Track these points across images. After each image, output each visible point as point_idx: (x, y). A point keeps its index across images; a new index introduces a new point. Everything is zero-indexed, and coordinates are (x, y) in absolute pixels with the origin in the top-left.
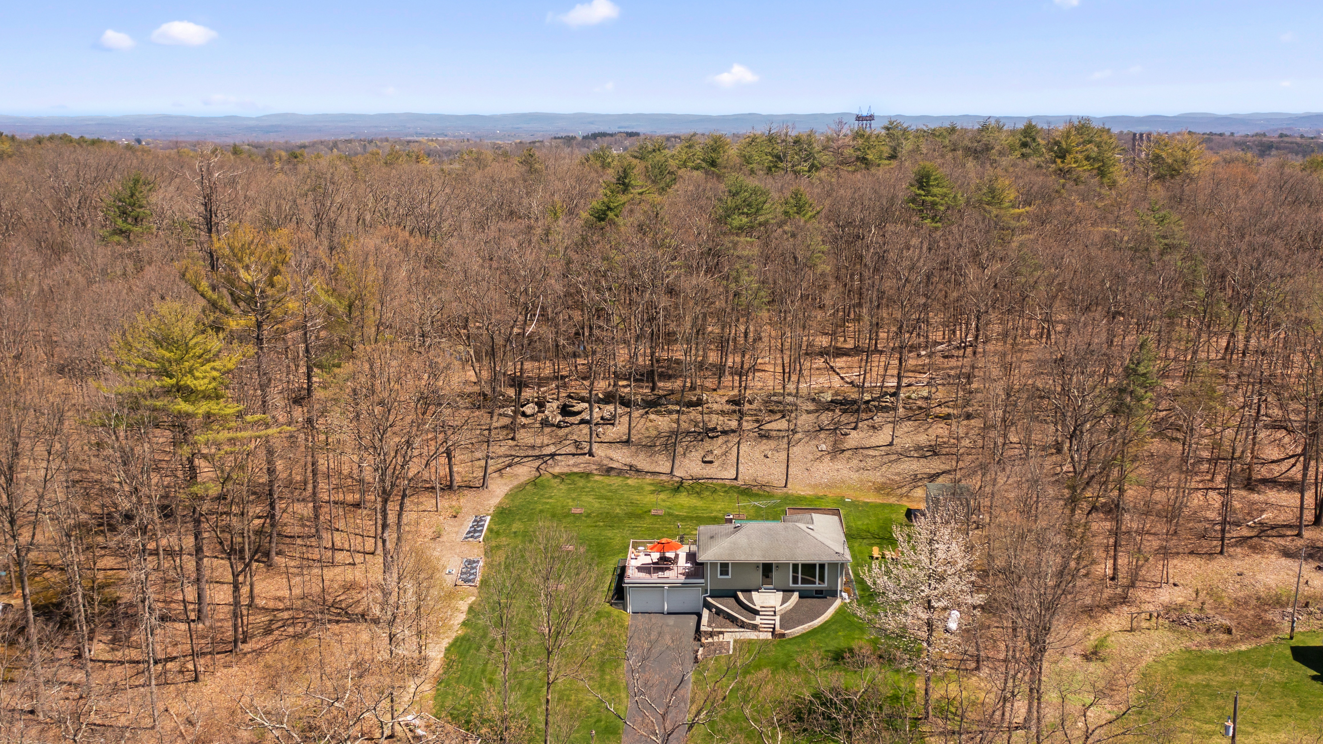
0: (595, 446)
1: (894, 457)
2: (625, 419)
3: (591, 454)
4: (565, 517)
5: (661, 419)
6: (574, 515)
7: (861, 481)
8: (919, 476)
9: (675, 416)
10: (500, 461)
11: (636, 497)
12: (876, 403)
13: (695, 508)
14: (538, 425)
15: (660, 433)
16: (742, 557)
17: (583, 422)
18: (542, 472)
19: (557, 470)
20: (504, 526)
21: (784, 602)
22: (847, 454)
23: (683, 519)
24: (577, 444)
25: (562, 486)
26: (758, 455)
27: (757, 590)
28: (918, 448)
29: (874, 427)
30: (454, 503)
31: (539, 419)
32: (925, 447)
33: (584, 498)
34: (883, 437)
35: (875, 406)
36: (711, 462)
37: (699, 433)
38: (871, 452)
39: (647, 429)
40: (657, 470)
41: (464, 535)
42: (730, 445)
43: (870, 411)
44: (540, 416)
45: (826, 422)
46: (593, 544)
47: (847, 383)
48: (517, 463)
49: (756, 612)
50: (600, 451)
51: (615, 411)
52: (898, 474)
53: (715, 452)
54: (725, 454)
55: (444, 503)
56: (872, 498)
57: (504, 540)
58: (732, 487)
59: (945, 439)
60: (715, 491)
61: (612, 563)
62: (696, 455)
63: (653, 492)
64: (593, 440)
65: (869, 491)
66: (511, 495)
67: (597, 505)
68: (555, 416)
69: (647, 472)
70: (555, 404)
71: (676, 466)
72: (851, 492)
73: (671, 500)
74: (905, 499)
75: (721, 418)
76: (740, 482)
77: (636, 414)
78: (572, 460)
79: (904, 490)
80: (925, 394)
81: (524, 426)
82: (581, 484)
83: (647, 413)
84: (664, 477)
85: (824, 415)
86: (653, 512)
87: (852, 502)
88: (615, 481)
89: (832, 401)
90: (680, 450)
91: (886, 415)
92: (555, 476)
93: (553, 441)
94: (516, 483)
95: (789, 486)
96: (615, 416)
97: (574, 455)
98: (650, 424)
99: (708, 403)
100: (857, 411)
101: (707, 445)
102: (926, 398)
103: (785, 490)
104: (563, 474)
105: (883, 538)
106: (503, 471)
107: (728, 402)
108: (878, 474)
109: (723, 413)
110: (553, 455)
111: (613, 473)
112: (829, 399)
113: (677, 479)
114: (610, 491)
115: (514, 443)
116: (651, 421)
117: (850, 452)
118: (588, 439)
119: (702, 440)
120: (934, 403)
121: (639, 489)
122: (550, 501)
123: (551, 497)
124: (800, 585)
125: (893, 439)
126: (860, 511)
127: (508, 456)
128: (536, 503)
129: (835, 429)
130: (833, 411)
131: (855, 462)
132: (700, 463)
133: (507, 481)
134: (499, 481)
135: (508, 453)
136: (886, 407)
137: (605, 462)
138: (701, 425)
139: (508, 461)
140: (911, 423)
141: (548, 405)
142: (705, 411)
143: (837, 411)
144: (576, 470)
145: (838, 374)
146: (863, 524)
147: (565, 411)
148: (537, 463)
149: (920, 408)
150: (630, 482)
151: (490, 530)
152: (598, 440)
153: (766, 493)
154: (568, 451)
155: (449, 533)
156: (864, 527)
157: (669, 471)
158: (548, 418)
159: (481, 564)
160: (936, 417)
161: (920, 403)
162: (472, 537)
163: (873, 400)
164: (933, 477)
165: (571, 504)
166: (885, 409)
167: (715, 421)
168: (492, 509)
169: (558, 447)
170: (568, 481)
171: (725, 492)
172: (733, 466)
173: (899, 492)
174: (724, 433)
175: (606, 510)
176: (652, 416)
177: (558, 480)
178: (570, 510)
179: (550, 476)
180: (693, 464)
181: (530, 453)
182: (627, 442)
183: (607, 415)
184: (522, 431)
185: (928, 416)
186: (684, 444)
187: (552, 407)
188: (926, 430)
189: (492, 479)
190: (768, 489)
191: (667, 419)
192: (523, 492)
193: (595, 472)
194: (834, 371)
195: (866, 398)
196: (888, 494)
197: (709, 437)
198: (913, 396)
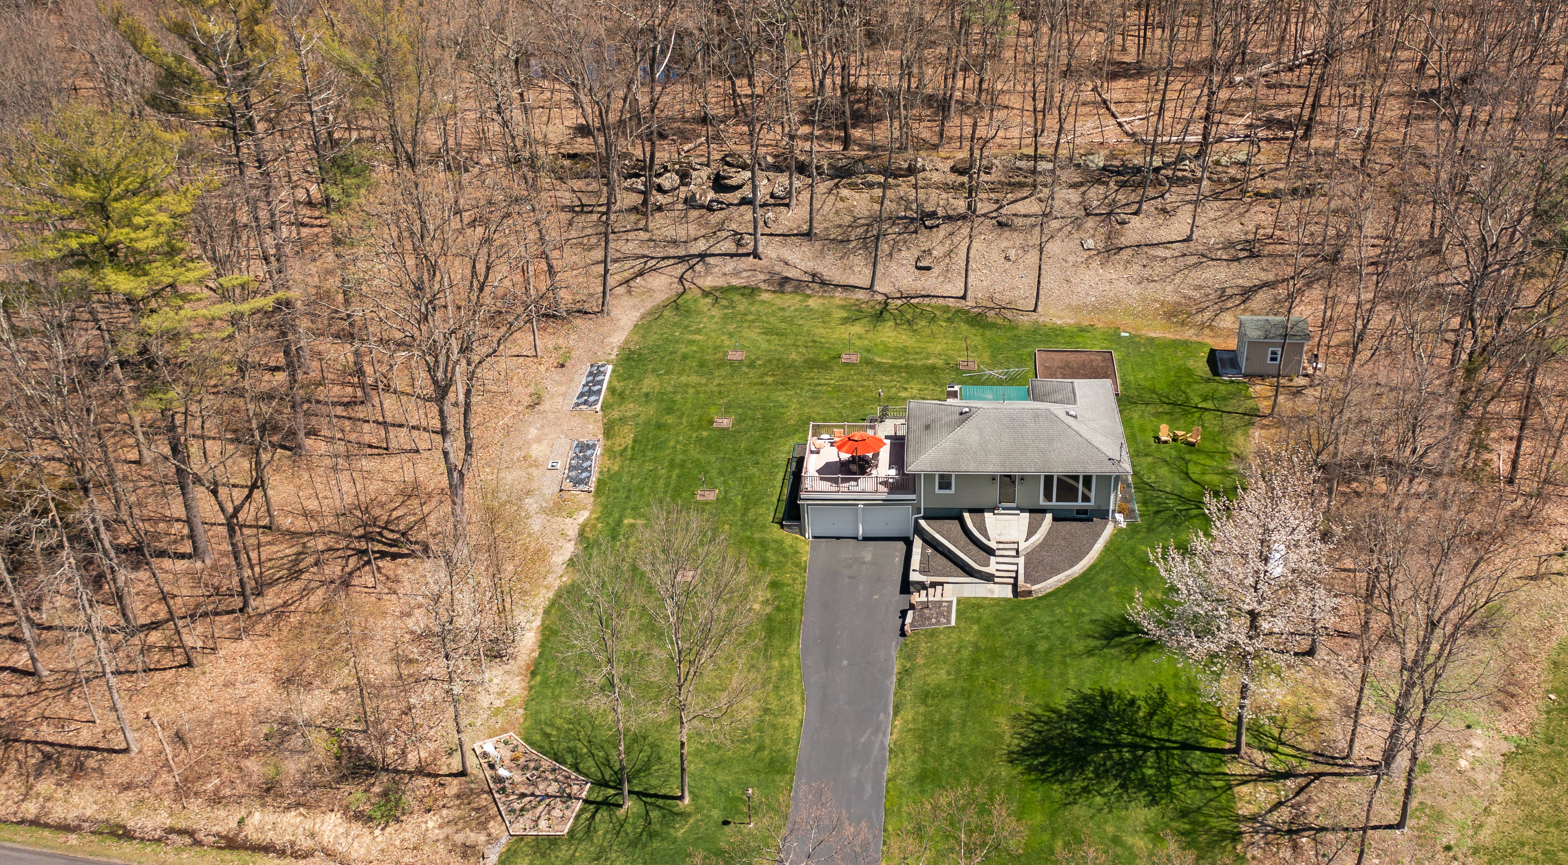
0: (763, 241)
1: (1194, 260)
2: (805, 196)
3: (756, 255)
4: (719, 366)
5: (857, 196)
6: (731, 363)
7: (1144, 300)
8: (1229, 292)
9: (878, 192)
10: (627, 266)
11: (820, 331)
12: (1170, 173)
13: (904, 351)
14: (680, 206)
15: (856, 219)
16: (970, 467)
17: (744, 201)
18: (687, 284)
19: (708, 282)
20: (631, 384)
21: (1031, 533)
22: (1125, 254)
23: (887, 370)
24: (738, 238)
25: (715, 312)
26: (996, 256)
27: (992, 510)
28: (1230, 244)
29: (1164, 211)
30: (560, 342)
31: (682, 196)
32: (1239, 243)
33: (746, 333)
34: (1179, 227)
35: (1167, 177)
36: (928, 268)
37: (912, 220)
38: (1160, 252)
39: (837, 213)
40: (851, 282)
41: (575, 400)
42: (956, 240)
43: (1160, 184)
44: (683, 192)
45: (1096, 203)
46: (758, 415)
47: (1127, 133)
48: (653, 269)
49: (990, 552)
50: (770, 250)
51: (791, 184)
52: (1199, 287)
53: (935, 253)
54: (949, 254)
55: (547, 341)
56: (1159, 331)
57: (630, 408)
58: (958, 311)
59: (1269, 231)
60: (933, 319)
61: (783, 453)
62: (908, 256)
63: (846, 321)
64: (759, 232)
65: (1155, 319)
66: (642, 328)
67: (764, 346)
68: (705, 193)
69: (837, 286)
70: (705, 173)
71: (879, 274)
72: (1129, 320)
73: (870, 335)
74: (1207, 331)
75: (944, 196)
76: (970, 303)
77: (822, 187)
78: (731, 265)
79: (1207, 315)
80: (1242, 157)
81: (660, 209)
82: (741, 308)
83: (837, 186)
84: (861, 295)
85: (1093, 190)
86: (845, 358)
87: (1131, 337)
88: (790, 301)
89: (1104, 168)
90: (884, 247)
91: (1182, 190)
92: (706, 294)
93: (703, 231)
94: (649, 305)
95: (1039, 309)
96: (790, 192)
97: (732, 256)
98: (840, 205)
99: (924, 170)
100: (1142, 184)
101: (924, 240)
102: (1244, 164)
103: (1034, 316)
104: (716, 289)
105: (1174, 404)
106: (632, 283)
107: (954, 169)
108: (1169, 288)
109: (946, 187)
110: (702, 256)
111: (788, 288)
112: (1101, 164)
113: (880, 298)
114: (784, 320)
115: (647, 236)
116: (842, 200)
117: (1129, 251)
118: (751, 231)
119: (916, 232)
120: (1254, 172)
121: (825, 316)
122: (698, 337)
123: (698, 331)
124: (1054, 503)
125: (1192, 232)
126: (1142, 355)
127: (638, 257)
128: (677, 342)
129: (1109, 214)
130: (1107, 184)
131: (1136, 269)
132: (913, 269)
133: (636, 301)
134: (626, 301)
135: (639, 252)
136: (1184, 178)
137: (777, 269)
138: (914, 206)
139: (638, 265)
140: (1218, 203)
141: (694, 174)
142: (920, 183)
143: (1112, 184)
144: (735, 282)
145: (1114, 116)
146: (1146, 378)
147: (719, 184)
148: (681, 269)
149: (1233, 180)
150: (813, 303)
151: (612, 390)
152: (767, 231)
153: (1006, 323)
154: (723, 250)
155: (552, 397)
156: (1148, 384)
157: (867, 284)
158: (694, 195)
159: (598, 451)
160: (1256, 194)
161: (1232, 171)
162: (585, 403)
163: (1166, 166)
164: (1247, 293)
165: (727, 343)
166: (1182, 181)
167: (935, 201)
168: (615, 352)
169: (712, 241)
170: (725, 302)
171: (949, 320)
172: (959, 273)
173: (1199, 318)
174: (949, 218)
175: (777, 356)
176: (845, 192)
177: (709, 300)
178: (726, 354)
179: (698, 293)
180: (902, 270)
181: (672, 251)
182: (808, 235)
183: (779, 191)
184: (657, 215)
185: (1244, 192)
186: (889, 237)
187: (701, 176)
188: (1241, 215)
189: (617, 297)
190: (1009, 314)
191: (866, 195)
192: (660, 322)
193: (763, 286)
194: (1108, 109)
195: (1155, 164)
196: (1183, 324)
197: (926, 227)
198: (1224, 160)
